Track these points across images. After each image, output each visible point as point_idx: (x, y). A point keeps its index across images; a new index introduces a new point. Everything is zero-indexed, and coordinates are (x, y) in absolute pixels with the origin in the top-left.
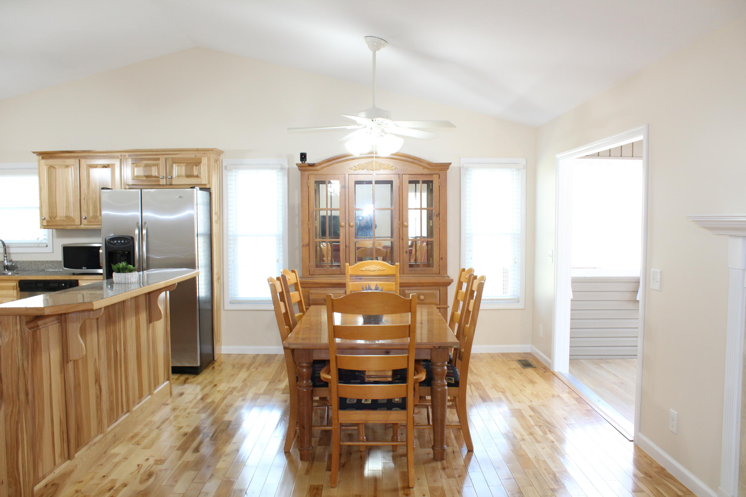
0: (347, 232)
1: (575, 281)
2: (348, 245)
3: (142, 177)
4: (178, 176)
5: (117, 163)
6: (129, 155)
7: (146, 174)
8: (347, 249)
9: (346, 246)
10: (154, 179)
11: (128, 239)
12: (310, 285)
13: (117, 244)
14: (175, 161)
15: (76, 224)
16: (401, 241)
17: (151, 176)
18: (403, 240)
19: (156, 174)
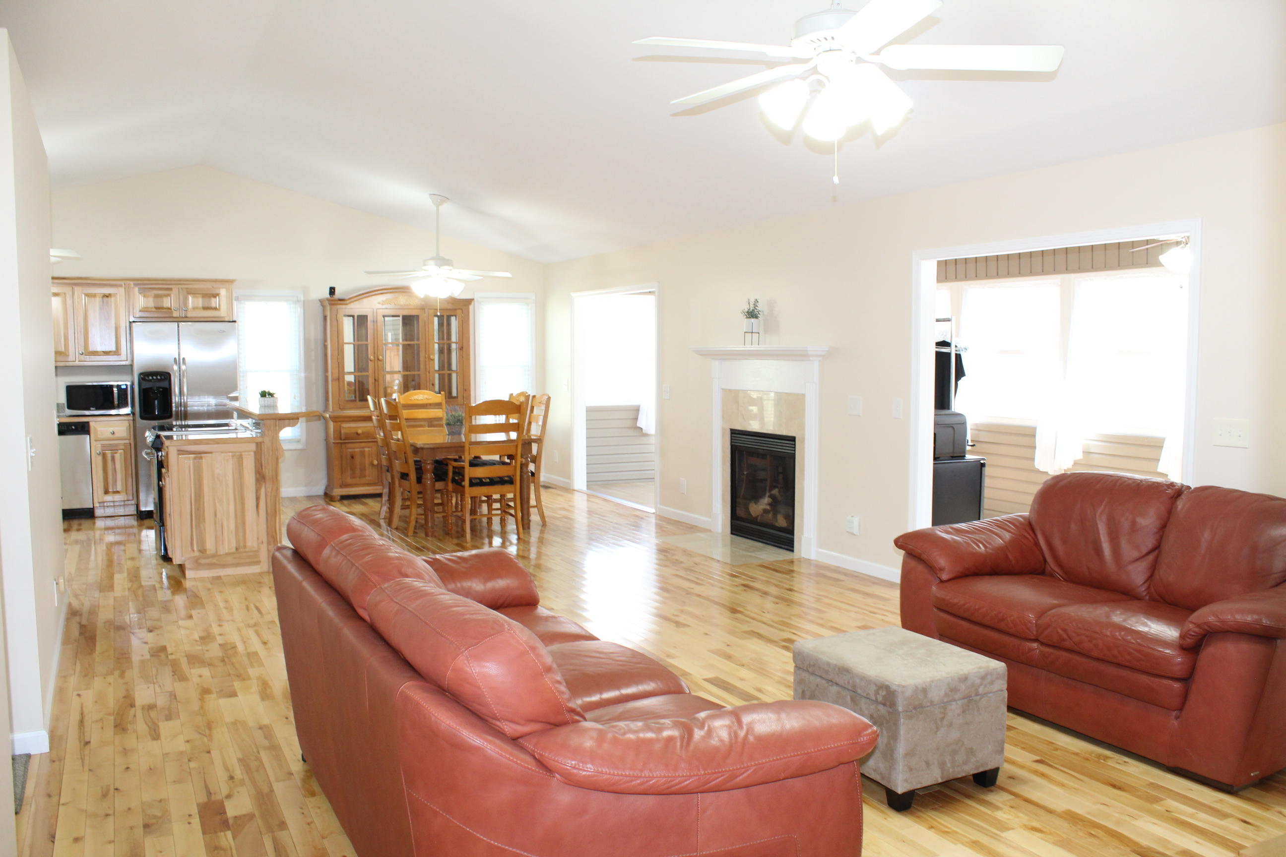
0: (376, 366)
1: (590, 410)
2: (377, 378)
3: (152, 308)
4: (194, 308)
5: (121, 291)
6: (135, 285)
7: (157, 305)
8: (377, 383)
9: (375, 380)
10: (165, 310)
11: (164, 375)
12: (341, 420)
13: (153, 381)
14: (190, 292)
15: (69, 360)
16: (427, 373)
17: (162, 308)
18: (429, 373)
19: (169, 306)
